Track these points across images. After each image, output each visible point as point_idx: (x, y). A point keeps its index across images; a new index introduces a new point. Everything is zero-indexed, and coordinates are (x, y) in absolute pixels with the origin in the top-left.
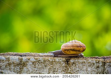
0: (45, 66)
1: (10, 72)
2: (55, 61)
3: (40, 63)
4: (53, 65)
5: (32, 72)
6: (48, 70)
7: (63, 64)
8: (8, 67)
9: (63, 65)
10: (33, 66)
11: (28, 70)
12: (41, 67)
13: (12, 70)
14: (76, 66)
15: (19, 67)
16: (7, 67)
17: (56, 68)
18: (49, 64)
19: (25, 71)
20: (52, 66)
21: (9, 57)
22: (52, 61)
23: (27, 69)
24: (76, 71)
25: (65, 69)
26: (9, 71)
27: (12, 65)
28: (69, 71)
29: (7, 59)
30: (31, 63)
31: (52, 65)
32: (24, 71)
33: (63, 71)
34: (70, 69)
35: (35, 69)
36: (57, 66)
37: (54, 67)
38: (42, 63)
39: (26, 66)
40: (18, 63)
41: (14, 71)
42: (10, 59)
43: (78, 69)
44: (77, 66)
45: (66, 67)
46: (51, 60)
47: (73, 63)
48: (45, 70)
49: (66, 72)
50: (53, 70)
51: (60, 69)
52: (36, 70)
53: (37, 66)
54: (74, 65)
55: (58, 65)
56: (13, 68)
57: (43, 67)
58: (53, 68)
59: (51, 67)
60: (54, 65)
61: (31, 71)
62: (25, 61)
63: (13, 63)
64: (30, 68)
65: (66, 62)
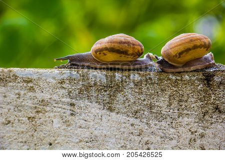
0: (162, 90)
1: (90, 104)
4: (178, 87)
6: (168, 99)
7: (198, 86)
8: (85, 92)
9: (199, 88)
10: (137, 91)
11: (127, 99)
12: (153, 91)
13: (93, 99)
15: (108, 93)
16: (82, 94)
19: (120, 101)
22: (177, 79)
23: (125, 96)
26: (87, 101)
31: (176, 89)
33: (199, 101)
35: (141, 96)
37: (181, 92)
39: (122, 91)
41: (96, 102)
49: (206, 102)
51: (193, 96)
52: (142, 99)
53: (144, 89)
57: (157, 93)
59: (175, 93)
60: (180, 89)
61: (132, 101)
62: (120, 80)
64: (130, 95)
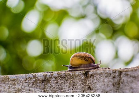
2: (75, 75)
3: (61, 78)
5: (55, 87)
14: (93, 78)
17: (76, 82)
18: (69, 78)
20: (72, 79)
21: (36, 75)
24: (93, 83)
25: (84, 82)
27: (38, 82)
28: (87, 84)
29: (34, 76)
30: (54, 79)
32: (48, 87)
34: (88, 81)
36: (76, 80)
38: (63, 77)
40: (43, 80)
42: (37, 76)
43: (95, 81)
44: (95, 78)
45: (85, 79)
46: (72, 74)
47: (92, 75)
48: (66, 85)
50: (72, 84)
54: (92, 77)
55: (78, 78)
56: (38, 85)
58: (73, 82)
63: (39, 80)
65: (85, 75)
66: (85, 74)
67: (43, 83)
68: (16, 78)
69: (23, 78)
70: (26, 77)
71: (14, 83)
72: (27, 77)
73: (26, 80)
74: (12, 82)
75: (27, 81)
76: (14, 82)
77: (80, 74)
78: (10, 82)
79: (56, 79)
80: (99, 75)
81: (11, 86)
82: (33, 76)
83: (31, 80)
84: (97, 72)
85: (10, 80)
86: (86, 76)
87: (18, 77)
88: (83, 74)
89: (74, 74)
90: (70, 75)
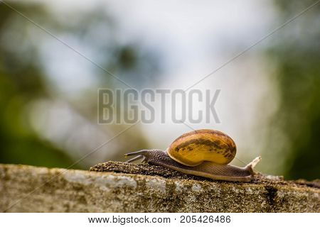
66: (268, 194)
67: (165, 206)
68: (87, 183)
69: (108, 186)
70: (117, 185)
71: (83, 197)
72: (121, 183)
73: (116, 192)
74: (75, 193)
75: (119, 196)
76: (81, 193)
77: (257, 193)
78: (71, 192)
79: (198, 199)
80: (299, 201)
81: (72, 204)
82: (137, 181)
83: (131, 194)
84: (294, 193)
85: (68, 186)
86: (271, 200)
87: (93, 180)
88: (264, 193)
89: (242, 191)
90: (232, 193)
